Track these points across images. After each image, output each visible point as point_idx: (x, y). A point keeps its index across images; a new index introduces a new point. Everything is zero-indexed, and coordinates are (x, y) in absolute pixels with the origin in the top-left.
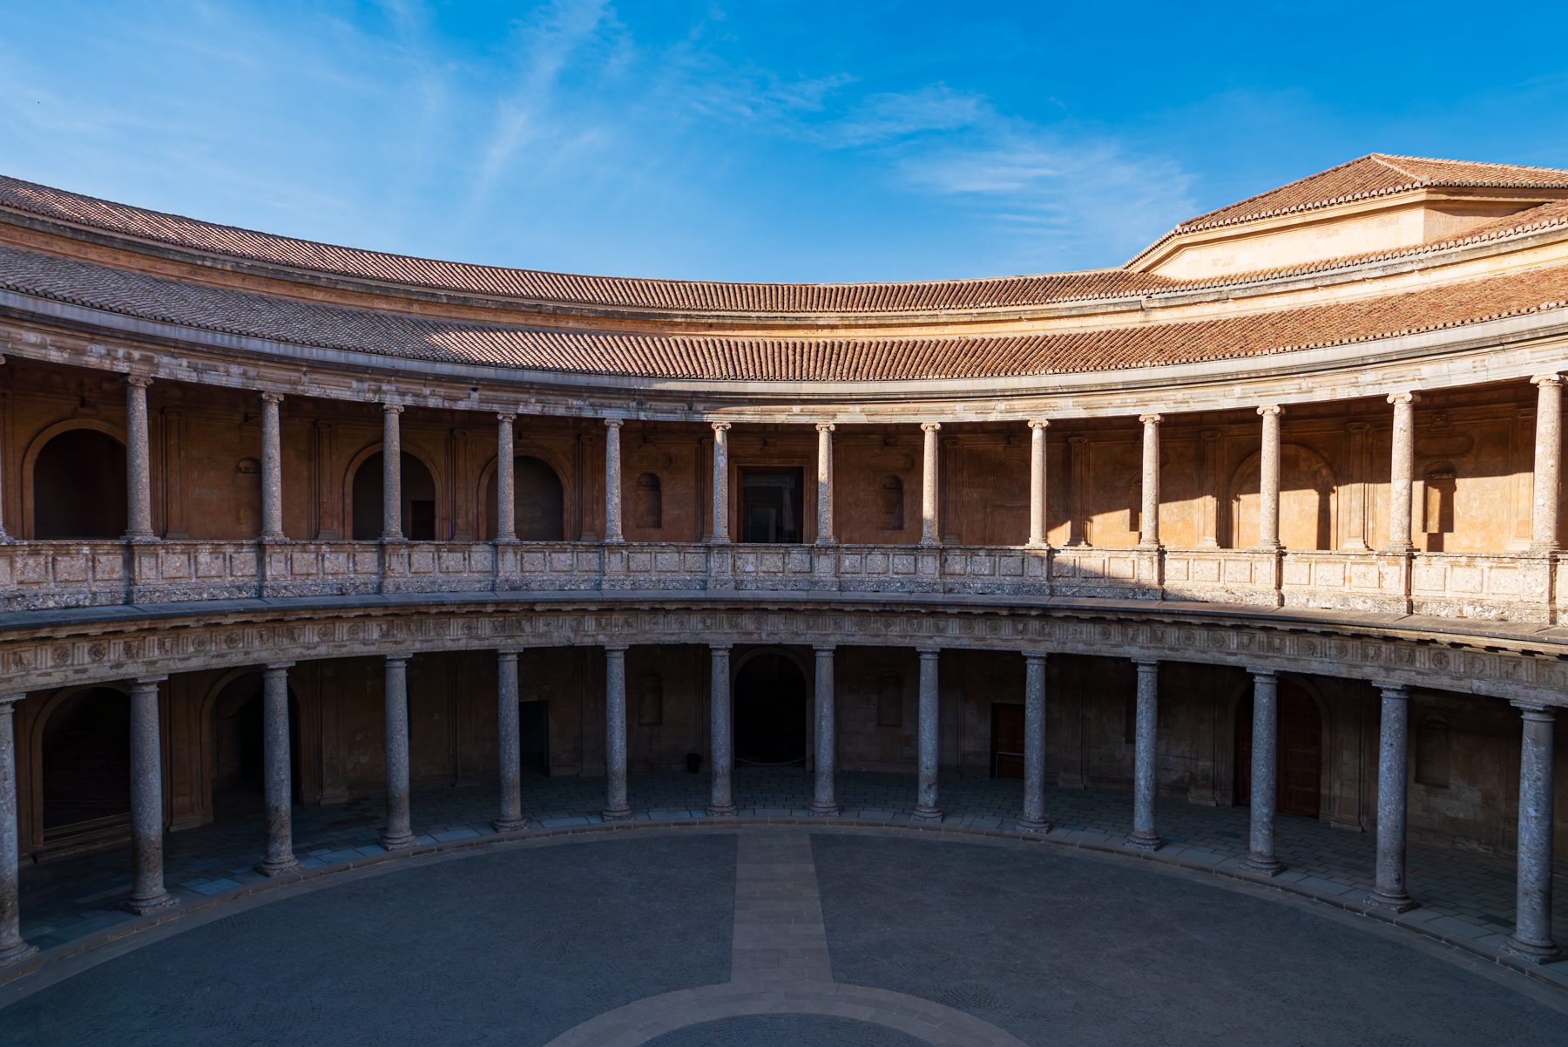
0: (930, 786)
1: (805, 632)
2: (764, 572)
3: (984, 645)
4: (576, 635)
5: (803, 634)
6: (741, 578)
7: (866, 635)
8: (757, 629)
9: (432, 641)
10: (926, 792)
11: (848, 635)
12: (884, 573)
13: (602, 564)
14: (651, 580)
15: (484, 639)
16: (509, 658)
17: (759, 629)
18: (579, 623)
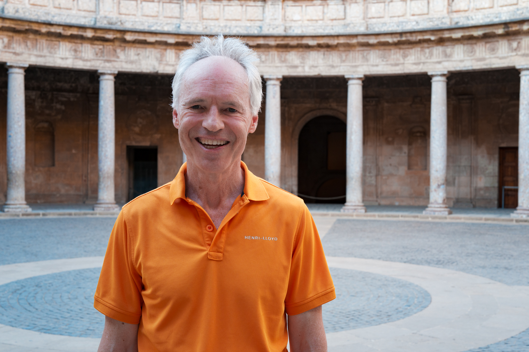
0: (439, 186)
1: (339, 64)
2: (308, 20)
3: (484, 65)
4: (160, 64)
5: (337, 66)
6: (290, 25)
7: (387, 64)
8: (301, 63)
9: (45, 56)
10: (435, 191)
11: (373, 66)
12: (403, 16)
13: (181, 12)
14: (219, 26)
15: (87, 60)
16: (107, 77)
17: (303, 63)
18: (162, 55)
